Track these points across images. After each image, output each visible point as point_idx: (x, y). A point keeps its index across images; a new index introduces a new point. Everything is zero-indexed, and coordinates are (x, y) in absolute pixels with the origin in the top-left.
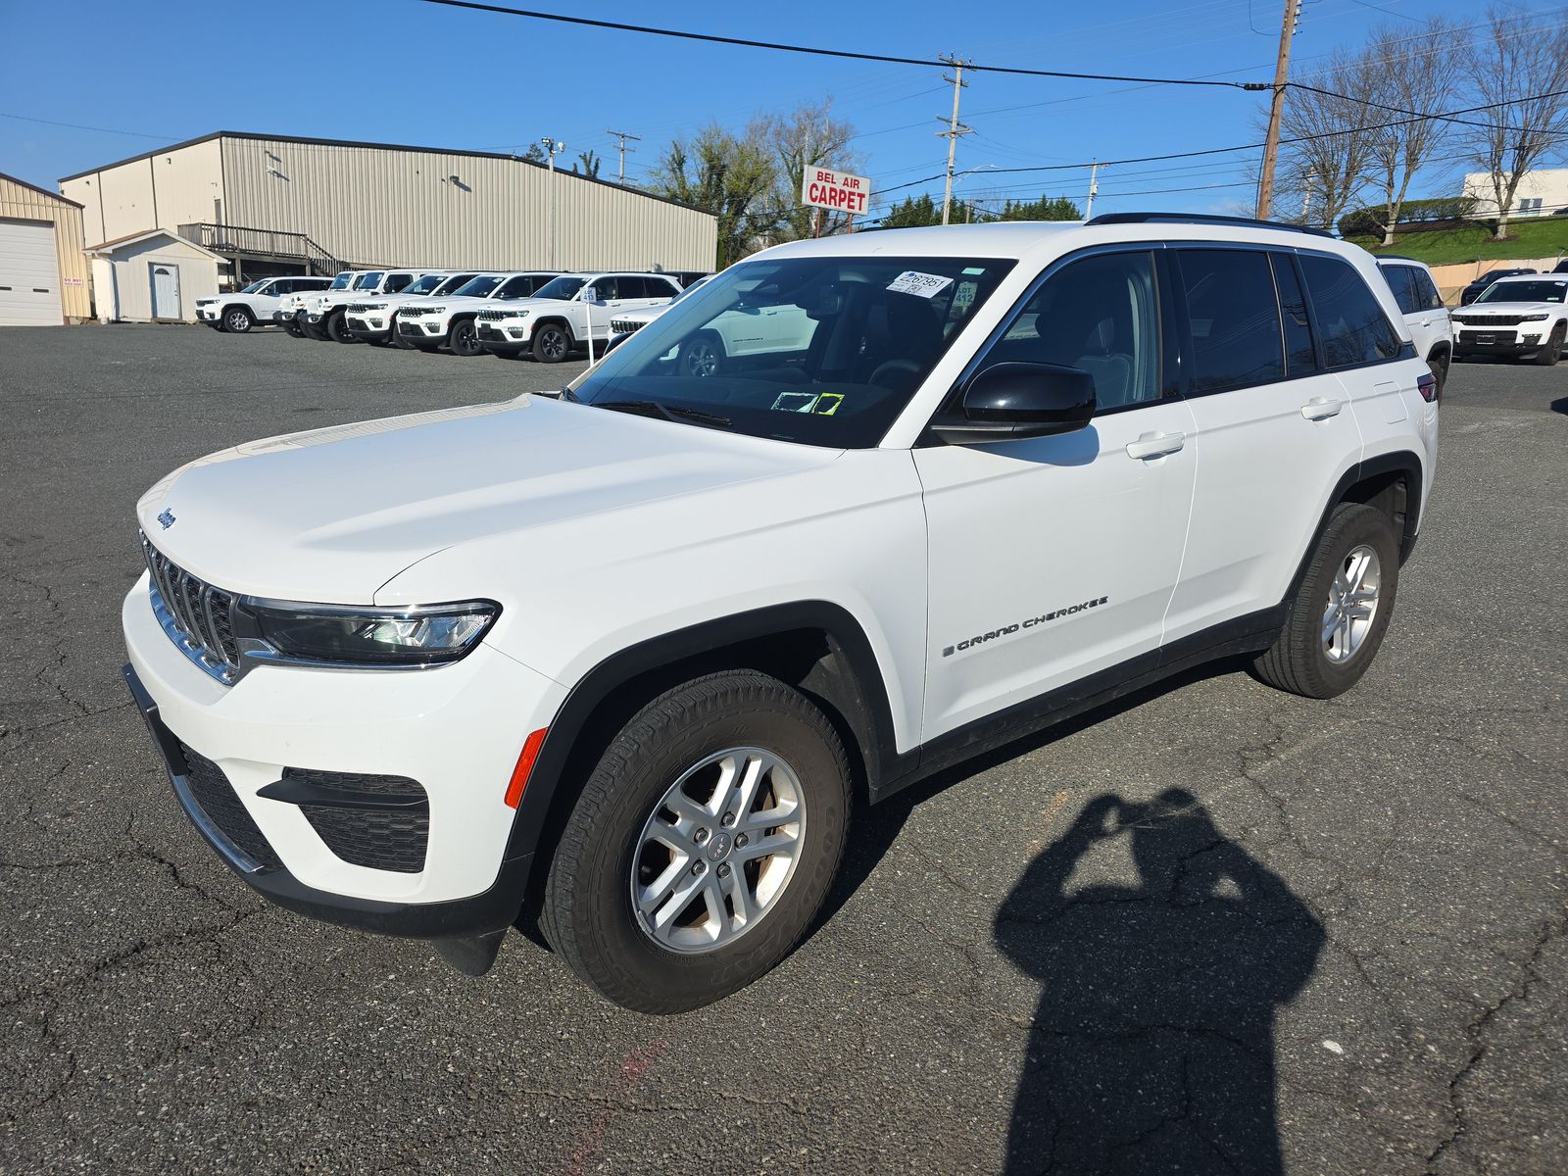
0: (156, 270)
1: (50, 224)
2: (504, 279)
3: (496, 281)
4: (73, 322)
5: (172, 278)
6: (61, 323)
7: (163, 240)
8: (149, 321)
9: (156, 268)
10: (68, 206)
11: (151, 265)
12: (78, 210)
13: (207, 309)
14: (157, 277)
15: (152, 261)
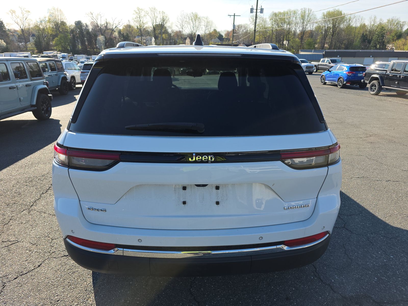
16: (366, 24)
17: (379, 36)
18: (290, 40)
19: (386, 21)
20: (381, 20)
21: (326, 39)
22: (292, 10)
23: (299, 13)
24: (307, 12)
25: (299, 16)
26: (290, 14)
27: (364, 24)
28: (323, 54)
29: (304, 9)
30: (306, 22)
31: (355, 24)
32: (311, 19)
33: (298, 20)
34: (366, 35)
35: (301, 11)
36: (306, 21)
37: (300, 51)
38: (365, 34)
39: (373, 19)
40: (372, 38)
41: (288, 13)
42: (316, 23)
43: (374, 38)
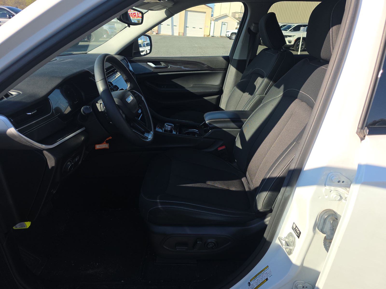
0: (223, 24)
1: (205, 13)
2: (294, 25)
3: (292, 26)
4: (206, 36)
5: (226, 26)
6: (203, 36)
7: (226, 16)
8: (219, 36)
9: (223, 23)
10: (210, 8)
11: (222, 22)
12: (211, 9)
13: (228, 33)
14: (223, 25)
15: (223, 21)
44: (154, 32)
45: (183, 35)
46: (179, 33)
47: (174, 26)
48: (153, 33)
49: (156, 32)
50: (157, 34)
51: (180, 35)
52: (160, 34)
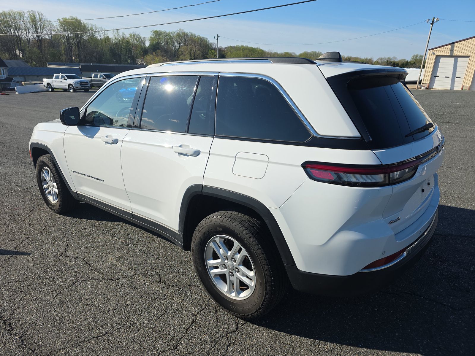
16: (110, 37)
17: (127, 50)
18: (24, 50)
19: (129, 36)
20: (124, 34)
21: (72, 50)
22: (16, 11)
23: (26, 15)
24: (38, 16)
25: (28, 20)
26: (15, 17)
27: (108, 37)
28: (80, 68)
29: (31, 12)
30: (40, 29)
31: (99, 36)
32: (44, 25)
33: (28, 25)
34: (114, 48)
35: (28, 13)
36: (40, 27)
37: (47, 64)
38: (112, 48)
39: (116, 32)
40: (121, 52)
41: (10, 15)
42: (54, 31)
43: (122, 52)
44: (422, 86)
45: (469, 89)
46: (463, 86)
47: (456, 78)
48: (421, 88)
49: (427, 86)
50: (426, 88)
51: (464, 89)
52: (431, 89)
